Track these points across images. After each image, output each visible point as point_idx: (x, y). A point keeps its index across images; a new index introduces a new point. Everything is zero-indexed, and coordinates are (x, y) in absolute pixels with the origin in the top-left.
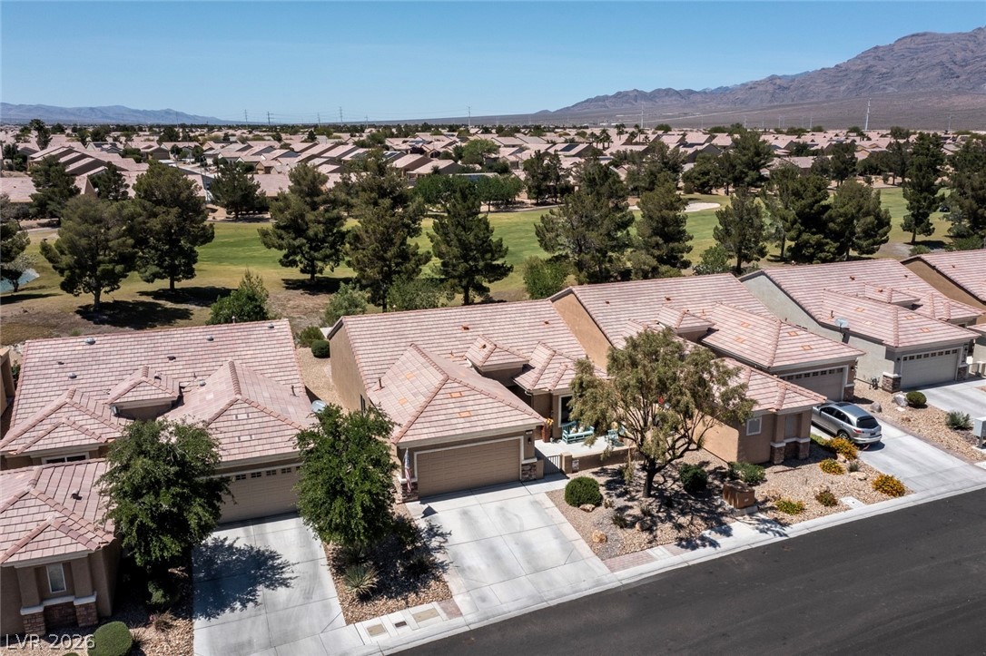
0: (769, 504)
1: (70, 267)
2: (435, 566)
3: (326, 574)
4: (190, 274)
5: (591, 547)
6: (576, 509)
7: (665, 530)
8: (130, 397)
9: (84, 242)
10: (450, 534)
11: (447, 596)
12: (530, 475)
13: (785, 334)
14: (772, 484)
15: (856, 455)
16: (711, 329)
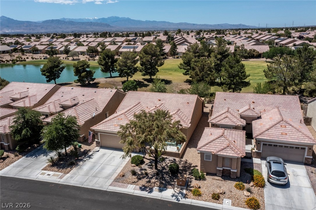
0: (192, 189)
2: (77, 165)
6: (131, 164)
10: (92, 158)
13: (278, 125)
14: (205, 182)
15: (263, 186)
16: (259, 118)
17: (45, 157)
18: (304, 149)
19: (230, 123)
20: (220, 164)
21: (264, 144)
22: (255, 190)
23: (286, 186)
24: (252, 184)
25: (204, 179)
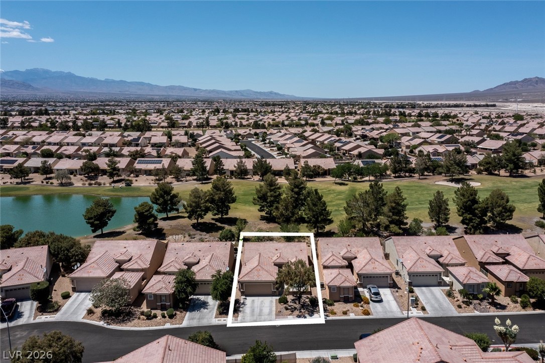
1: (190, 212)
3: (216, 308)
4: (227, 214)
5: (276, 313)
6: (279, 304)
7: (297, 312)
8: (187, 261)
9: (194, 204)
10: (247, 305)
11: (238, 317)
12: (275, 294)
13: (370, 262)
14: (335, 306)
15: (369, 303)
16: (356, 258)
17: (206, 310)
18: (387, 277)
19: (337, 264)
20: (342, 293)
21: (364, 277)
22: (365, 306)
23: (381, 301)
24: (362, 303)
25: (334, 305)
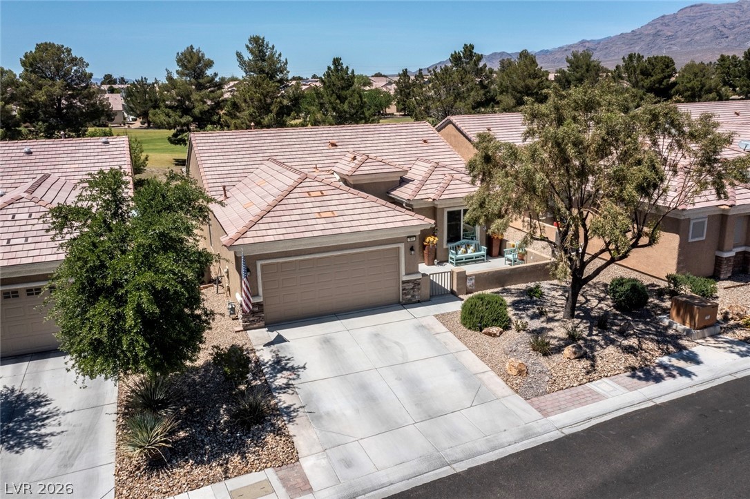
0: (733, 322)
2: (278, 412)
3: (109, 427)
5: (506, 381)
6: (478, 333)
10: (304, 367)
12: (413, 296)
25: (714, 294)
